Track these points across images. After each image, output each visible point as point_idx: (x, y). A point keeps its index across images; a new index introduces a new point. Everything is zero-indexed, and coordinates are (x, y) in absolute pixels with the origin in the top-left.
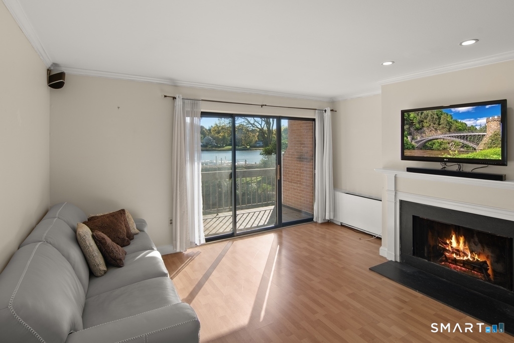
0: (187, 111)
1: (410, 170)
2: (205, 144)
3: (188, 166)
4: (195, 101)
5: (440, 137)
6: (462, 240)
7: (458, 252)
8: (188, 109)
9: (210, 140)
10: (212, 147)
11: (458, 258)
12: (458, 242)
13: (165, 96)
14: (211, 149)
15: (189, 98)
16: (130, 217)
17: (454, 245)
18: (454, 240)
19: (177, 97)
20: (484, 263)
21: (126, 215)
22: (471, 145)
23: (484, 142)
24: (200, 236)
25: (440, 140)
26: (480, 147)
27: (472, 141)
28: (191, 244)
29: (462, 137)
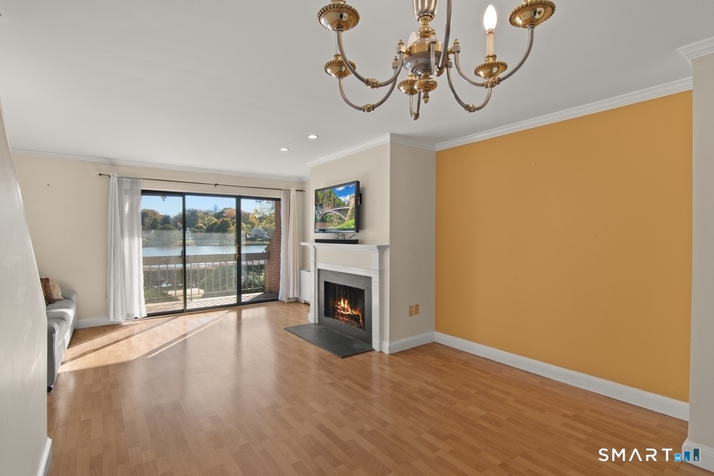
0: (125, 189)
2: (253, 237)
4: (134, 180)
5: (330, 211)
6: (346, 302)
7: (344, 309)
8: (126, 186)
9: (260, 231)
10: (263, 241)
11: (344, 313)
12: (344, 303)
13: (100, 175)
14: (261, 243)
15: (127, 176)
16: (57, 286)
17: (342, 305)
18: (342, 303)
19: (111, 176)
20: (358, 315)
21: (51, 283)
22: (343, 217)
23: (348, 215)
24: (140, 308)
25: (329, 214)
26: (347, 219)
27: (343, 214)
28: (128, 315)
29: (339, 211)
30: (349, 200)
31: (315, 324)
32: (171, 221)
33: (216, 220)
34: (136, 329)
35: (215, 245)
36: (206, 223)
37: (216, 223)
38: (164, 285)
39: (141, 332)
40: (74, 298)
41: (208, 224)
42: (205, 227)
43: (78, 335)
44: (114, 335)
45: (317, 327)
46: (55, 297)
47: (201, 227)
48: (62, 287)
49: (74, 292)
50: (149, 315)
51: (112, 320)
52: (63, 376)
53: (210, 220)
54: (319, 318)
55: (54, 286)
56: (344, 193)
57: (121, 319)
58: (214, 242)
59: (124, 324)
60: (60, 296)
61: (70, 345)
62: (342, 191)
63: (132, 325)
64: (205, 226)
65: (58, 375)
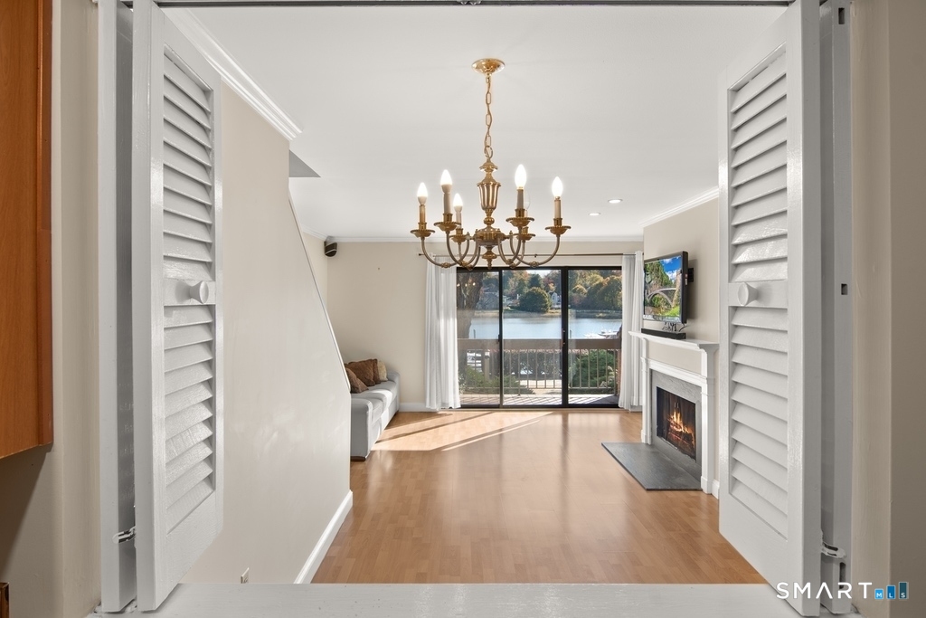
1: (644, 331)
3: (442, 321)
5: (658, 291)
7: (676, 425)
13: (420, 255)
16: (384, 367)
17: (675, 420)
20: (690, 434)
21: (379, 364)
22: (670, 301)
23: (675, 299)
24: (454, 398)
25: (657, 296)
26: (673, 304)
27: (670, 297)
28: (443, 404)
29: (666, 292)
30: (675, 276)
31: (647, 444)
32: (542, 282)
33: (602, 279)
34: (451, 419)
35: (600, 317)
36: (588, 283)
37: (601, 284)
38: (523, 372)
39: (455, 422)
40: (397, 380)
41: (591, 284)
42: (585, 291)
43: (397, 418)
44: (428, 423)
45: (649, 449)
46: (381, 378)
47: (580, 290)
48: (389, 369)
49: (397, 374)
50: (464, 407)
51: (428, 407)
52: (378, 454)
53: (593, 278)
54: (652, 437)
55: (381, 367)
56: (671, 267)
57: (436, 407)
58: (598, 313)
59: (440, 413)
60: (385, 378)
61: (389, 426)
62: (669, 264)
63: (446, 415)
64: (586, 288)
65: (373, 452)
